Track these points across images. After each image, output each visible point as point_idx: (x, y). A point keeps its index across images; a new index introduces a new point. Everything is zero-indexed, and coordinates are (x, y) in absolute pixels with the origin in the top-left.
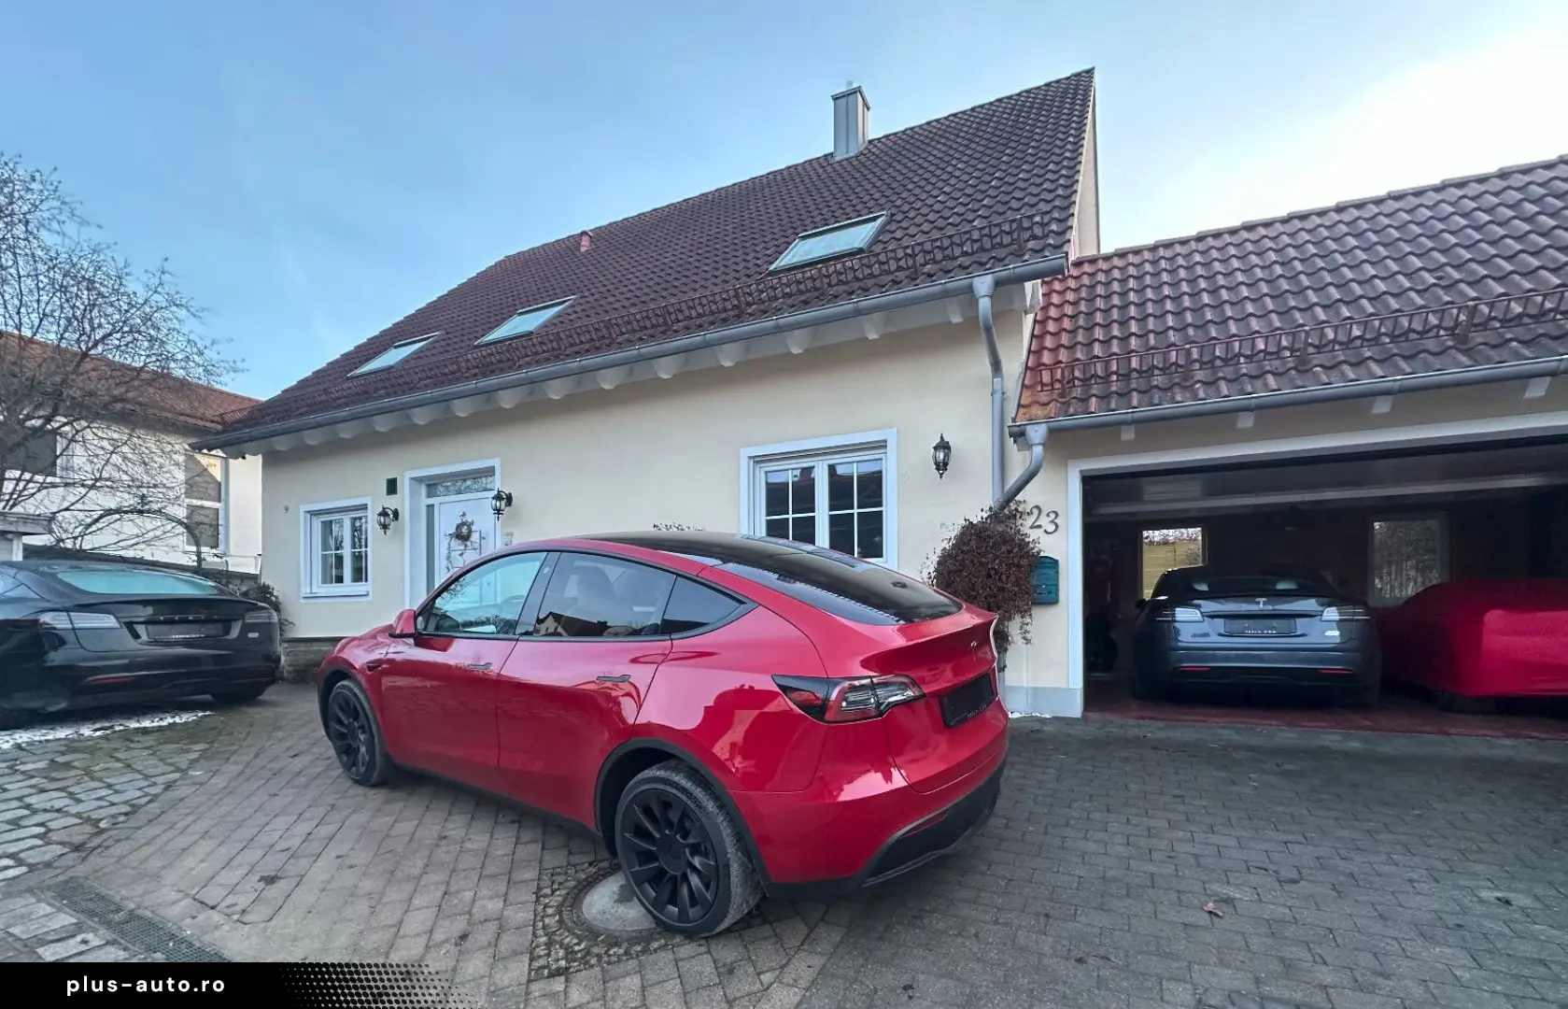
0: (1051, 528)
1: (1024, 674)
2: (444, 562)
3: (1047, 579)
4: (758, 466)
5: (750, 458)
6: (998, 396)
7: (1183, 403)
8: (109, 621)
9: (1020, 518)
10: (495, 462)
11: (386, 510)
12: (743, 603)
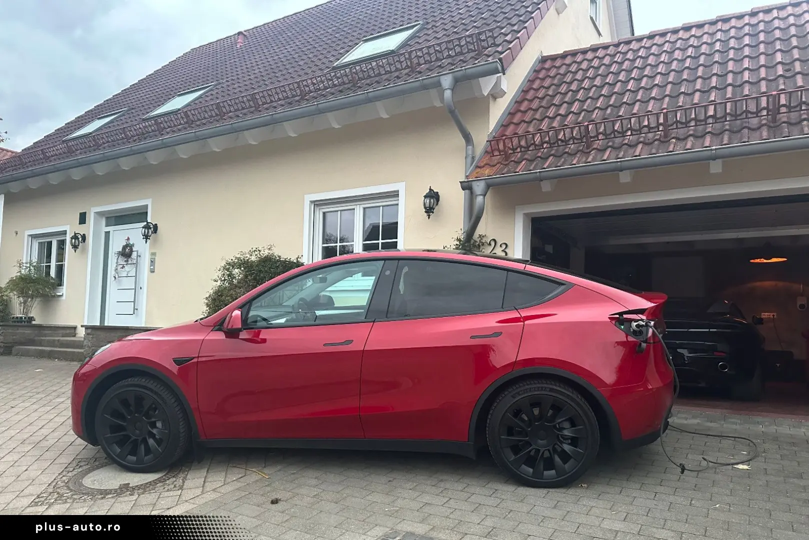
2: (113, 272)
4: (317, 209)
5: (311, 202)
6: (469, 160)
7: (575, 165)
9: (482, 247)
10: (148, 202)
11: (77, 235)
12: (563, 284)
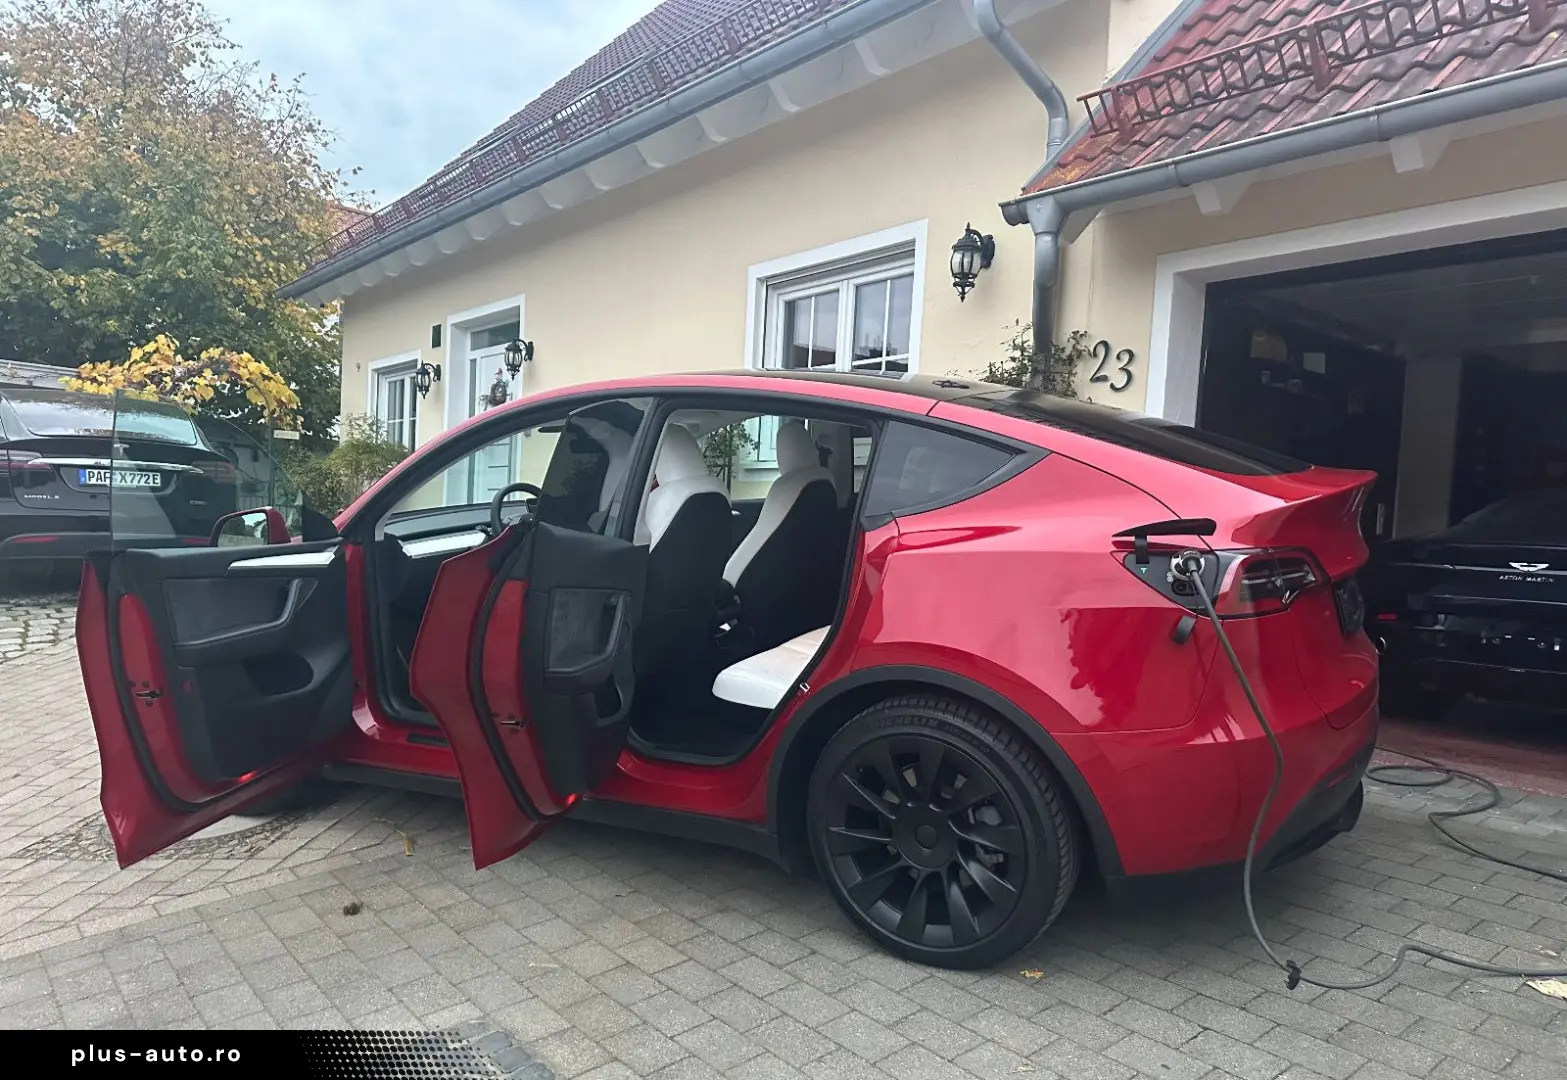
0: (1120, 380)
4: (773, 296)
5: (762, 280)
9: (1077, 362)
10: (519, 300)
11: (426, 367)
12: (1020, 452)
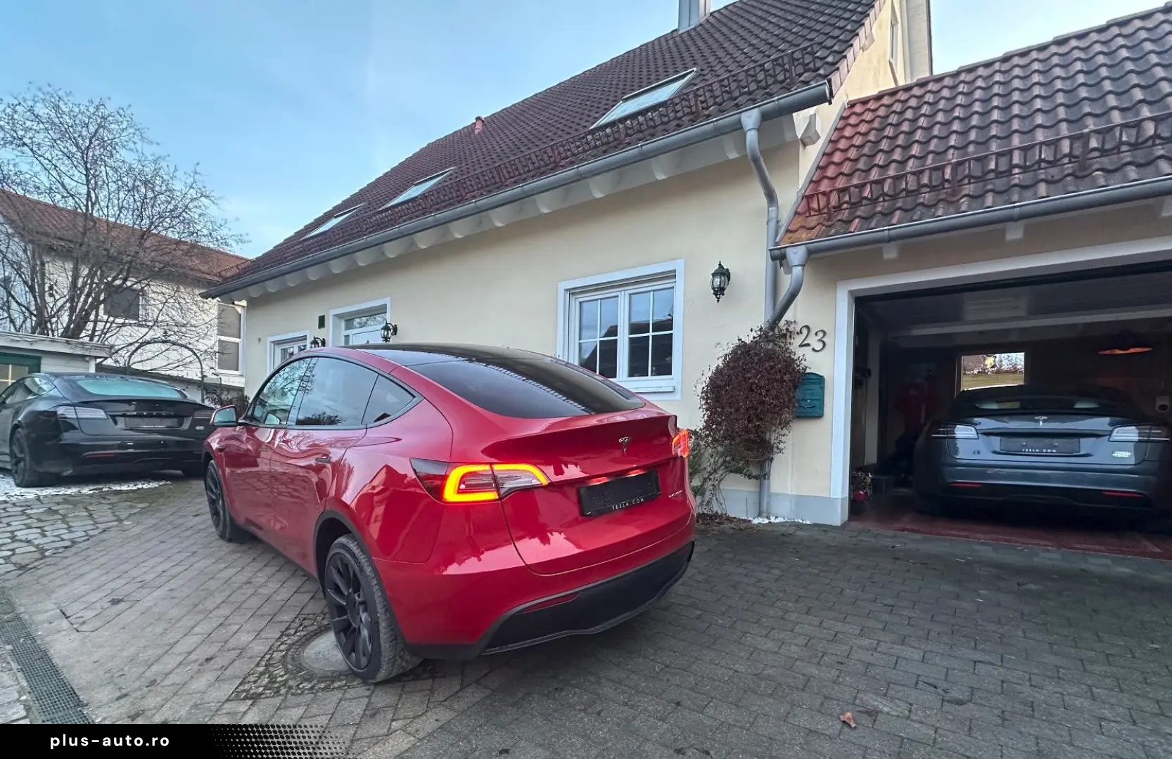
0: (819, 346)
1: (789, 484)
3: (812, 394)
4: (573, 299)
5: (566, 290)
6: (773, 224)
7: (944, 216)
8: (100, 414)
9: (789, 336)
10: (386, 300)
11: (317, 339)
12: (414, 397)
